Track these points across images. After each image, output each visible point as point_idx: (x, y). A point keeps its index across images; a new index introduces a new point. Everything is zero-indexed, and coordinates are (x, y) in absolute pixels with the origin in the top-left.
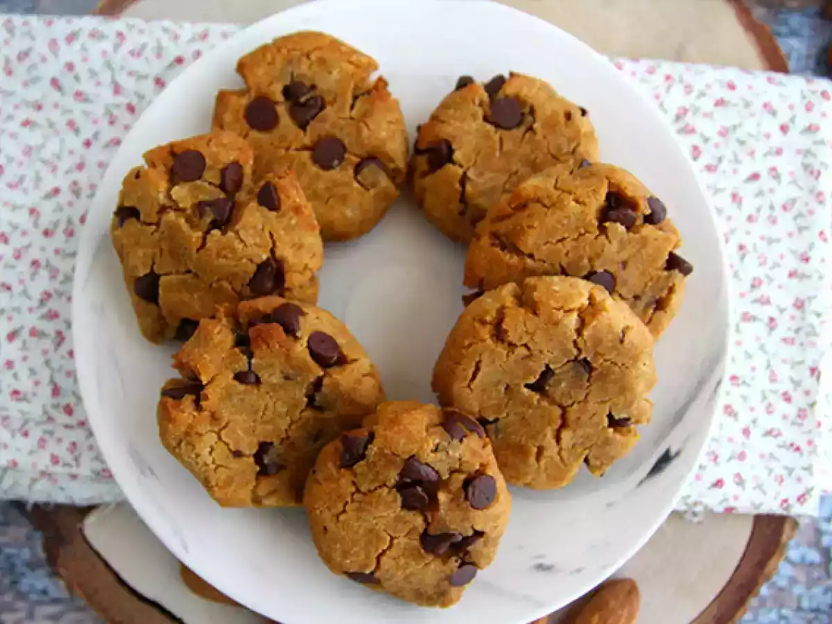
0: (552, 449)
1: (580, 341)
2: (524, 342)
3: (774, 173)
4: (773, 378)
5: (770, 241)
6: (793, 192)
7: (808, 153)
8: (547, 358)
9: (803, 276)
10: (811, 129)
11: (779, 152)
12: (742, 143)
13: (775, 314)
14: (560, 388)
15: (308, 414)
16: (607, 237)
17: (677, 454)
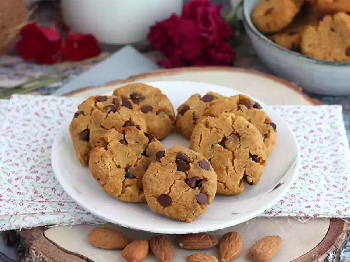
0: (231, 167)
1: (233, 126)
2: (215, 126)
3: (320, 130)
4: (328, 181)
5: (321, 147)
6: (328, 134)
7: (332, 123)
8: (223, 132)
9: (336, 155)
10: (331, 116)
11: (320, 124)
12: (305, 122)
13: (326, 165)
14: (230, 144)
15: (143, 157)
16: (241, 110)
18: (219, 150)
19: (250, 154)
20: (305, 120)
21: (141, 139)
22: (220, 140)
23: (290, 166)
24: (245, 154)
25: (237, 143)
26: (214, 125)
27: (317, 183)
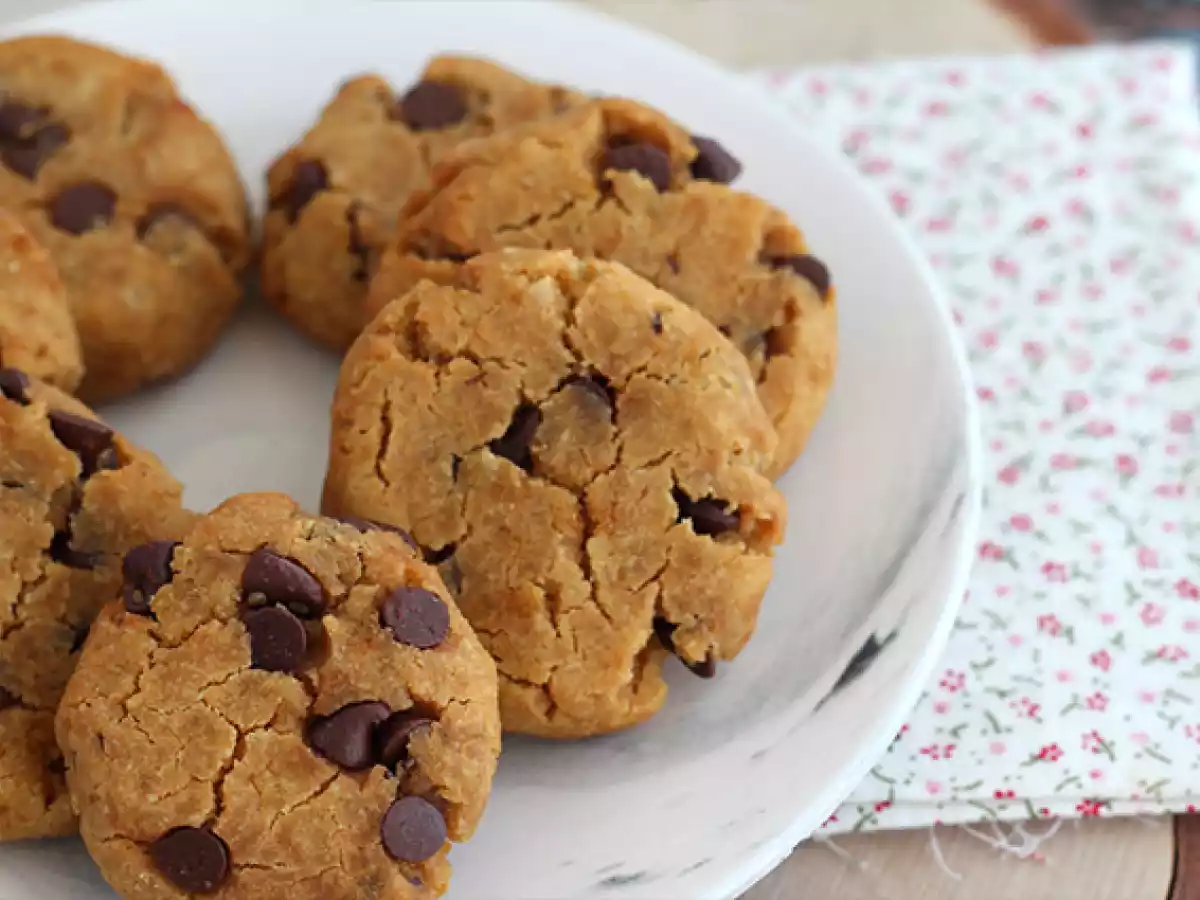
0: (575, 589)
1: (572, 332)
2: (460, 345)
3: (1080, 210)
4: (1146, 559)
5: (1095, 328)
6: (1127, 237)
7: (1142, 164)
8: (515, 376)
9: (1180, 375)
10: (1142, 122)
11: (1081, 172)
12: (996, 169)
13: (1129, 448)
14: (559, 445)
15: (55, 569)
16: (620, 204)
17: (892, 636)
18: (500, 489)
19: (679, 495)
20: (991, 154)
21: (35, 460)
22: (499, 431)
23: (925, 512)
24: (649, 501)
25: (601, 439)
26: (455, 338)
27: (1089, 578)
